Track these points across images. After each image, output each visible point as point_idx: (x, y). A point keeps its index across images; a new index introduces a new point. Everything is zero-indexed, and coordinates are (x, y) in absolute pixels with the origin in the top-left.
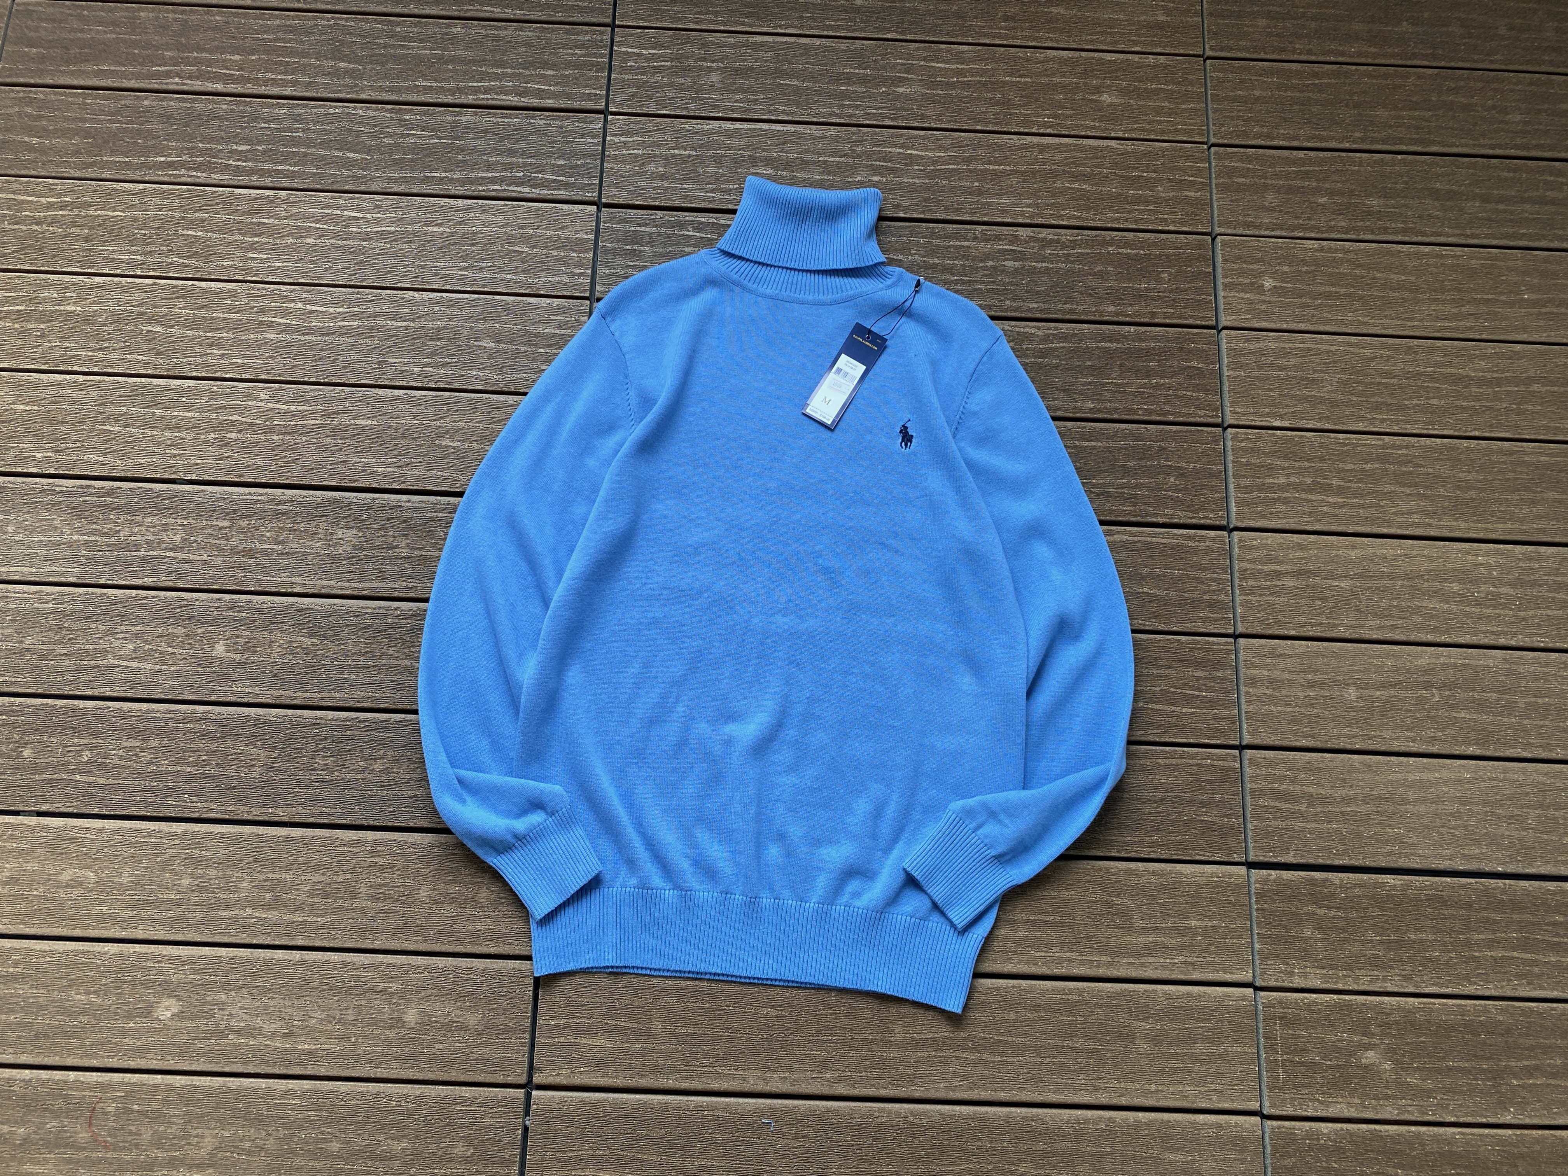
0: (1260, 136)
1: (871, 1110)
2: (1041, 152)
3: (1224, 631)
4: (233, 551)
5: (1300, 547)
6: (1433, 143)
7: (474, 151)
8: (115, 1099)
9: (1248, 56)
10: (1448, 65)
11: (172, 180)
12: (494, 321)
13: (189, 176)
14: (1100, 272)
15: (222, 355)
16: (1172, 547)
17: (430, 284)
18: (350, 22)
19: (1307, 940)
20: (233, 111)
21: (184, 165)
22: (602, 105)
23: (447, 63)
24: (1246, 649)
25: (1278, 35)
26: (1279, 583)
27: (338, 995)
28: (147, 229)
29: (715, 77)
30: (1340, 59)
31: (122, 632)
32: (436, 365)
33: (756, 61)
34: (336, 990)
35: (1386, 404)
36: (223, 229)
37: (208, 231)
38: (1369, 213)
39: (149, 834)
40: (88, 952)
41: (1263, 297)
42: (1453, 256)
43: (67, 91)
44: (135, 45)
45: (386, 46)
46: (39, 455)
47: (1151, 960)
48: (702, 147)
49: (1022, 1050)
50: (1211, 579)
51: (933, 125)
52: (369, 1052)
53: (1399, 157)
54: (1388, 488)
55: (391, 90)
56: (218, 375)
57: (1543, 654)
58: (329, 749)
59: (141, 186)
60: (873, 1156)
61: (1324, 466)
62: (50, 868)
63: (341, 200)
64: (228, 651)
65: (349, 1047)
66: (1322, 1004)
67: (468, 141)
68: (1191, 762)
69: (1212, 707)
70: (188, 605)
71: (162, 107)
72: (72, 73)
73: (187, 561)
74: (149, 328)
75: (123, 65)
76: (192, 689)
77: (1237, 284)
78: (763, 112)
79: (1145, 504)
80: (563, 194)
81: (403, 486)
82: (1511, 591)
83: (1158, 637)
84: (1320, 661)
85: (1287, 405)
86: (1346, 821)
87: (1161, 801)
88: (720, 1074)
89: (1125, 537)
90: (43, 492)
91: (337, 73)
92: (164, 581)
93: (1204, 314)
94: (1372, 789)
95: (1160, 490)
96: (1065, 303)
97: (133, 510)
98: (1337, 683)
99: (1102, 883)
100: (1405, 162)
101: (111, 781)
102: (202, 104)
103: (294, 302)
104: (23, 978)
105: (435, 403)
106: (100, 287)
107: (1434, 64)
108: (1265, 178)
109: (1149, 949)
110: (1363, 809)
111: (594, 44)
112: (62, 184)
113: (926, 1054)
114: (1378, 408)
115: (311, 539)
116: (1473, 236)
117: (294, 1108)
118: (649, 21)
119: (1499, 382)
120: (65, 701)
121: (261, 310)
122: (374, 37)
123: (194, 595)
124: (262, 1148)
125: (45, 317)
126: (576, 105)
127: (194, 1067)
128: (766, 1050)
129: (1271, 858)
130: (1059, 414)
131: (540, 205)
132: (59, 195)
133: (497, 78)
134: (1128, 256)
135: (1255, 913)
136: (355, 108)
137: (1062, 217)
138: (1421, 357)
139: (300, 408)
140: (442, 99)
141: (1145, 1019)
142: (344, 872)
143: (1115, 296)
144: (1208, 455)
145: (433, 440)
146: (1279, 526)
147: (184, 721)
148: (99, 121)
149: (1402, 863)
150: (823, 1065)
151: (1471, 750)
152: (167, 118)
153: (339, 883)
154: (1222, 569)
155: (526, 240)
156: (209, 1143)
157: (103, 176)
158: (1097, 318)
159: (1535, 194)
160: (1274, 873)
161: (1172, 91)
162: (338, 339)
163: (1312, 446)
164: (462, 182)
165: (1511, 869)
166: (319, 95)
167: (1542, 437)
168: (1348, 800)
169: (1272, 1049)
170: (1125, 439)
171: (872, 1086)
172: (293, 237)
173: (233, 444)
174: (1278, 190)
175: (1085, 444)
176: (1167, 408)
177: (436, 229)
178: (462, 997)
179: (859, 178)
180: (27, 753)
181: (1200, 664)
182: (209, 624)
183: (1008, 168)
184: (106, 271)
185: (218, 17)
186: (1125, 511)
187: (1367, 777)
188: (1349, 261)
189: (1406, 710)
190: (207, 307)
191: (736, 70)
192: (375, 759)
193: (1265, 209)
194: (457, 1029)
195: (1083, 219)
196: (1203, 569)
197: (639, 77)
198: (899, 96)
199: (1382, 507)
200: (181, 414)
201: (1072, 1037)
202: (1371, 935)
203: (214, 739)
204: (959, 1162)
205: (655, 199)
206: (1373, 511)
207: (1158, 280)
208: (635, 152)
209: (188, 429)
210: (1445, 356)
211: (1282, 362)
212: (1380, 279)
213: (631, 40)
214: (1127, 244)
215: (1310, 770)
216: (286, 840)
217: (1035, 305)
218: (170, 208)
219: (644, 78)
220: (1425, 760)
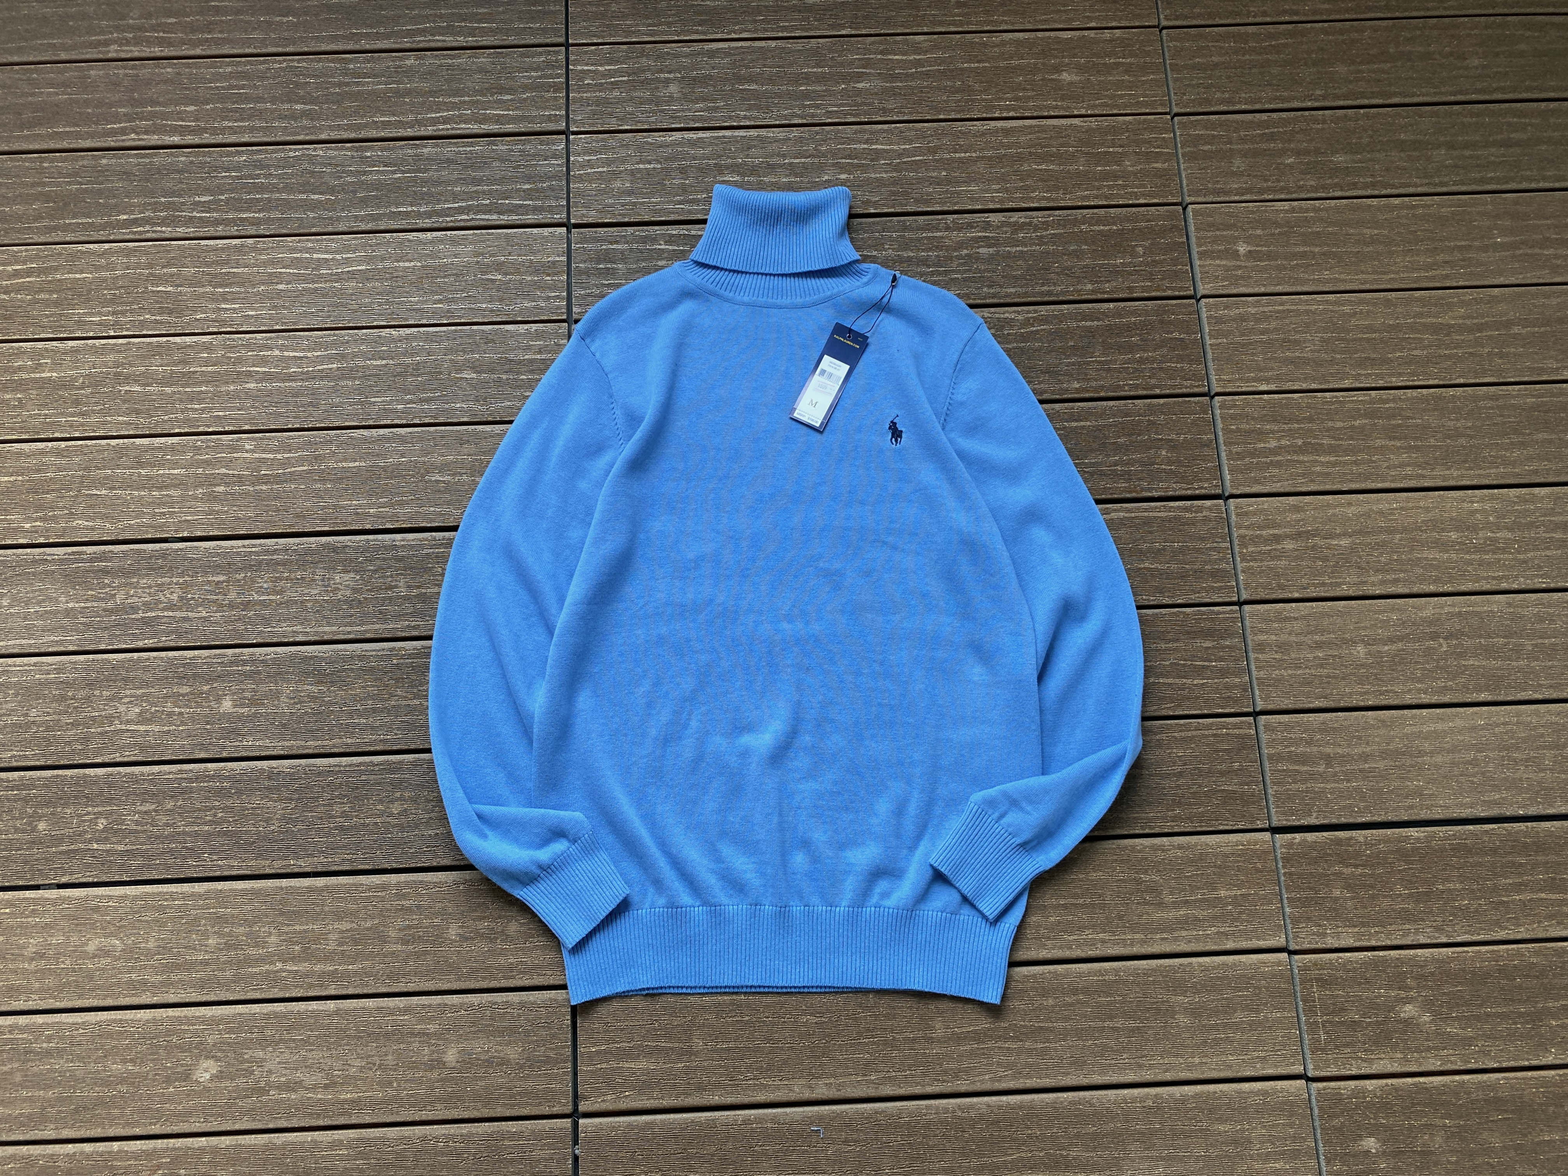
0: (1222, 101)
1: (919, 1108)
2: (1006, 136)
3: (1228, 600)
4: (232, 606)
5: (1297, 509)
6: (1395, 94)
7: (438, 183)
9: (1203, 23)
10: (1401, 15)
11: (137, 237)
12: (472, 352)
13: (154, 232)
14: (1073, 251)
15: (203, 410)
16: (1170, 520)
17: (407, 320)
19: (1336, 899)
20: (192, 162)
21: (147, 221)
22: (562, 126)
23: (403, 96)
24: (1252, 615)
26: (1279, 547)
27: (376, 1040)
29: (673, 88)
30: (1295, 18)
31: (126, 696)
32: (421, 401)
33: (713, 68)
34: (373, 1036)
35: (1369, 358)
36: (193, 282)
37: (178, 286)
39: (172, 896)
40: (121, 1020)
41: (1238, 263)
42: (1423, 206)
43: (24, 156)
44: (87, 103)
45: (340, 85)
46: (27, 526)
47: (1184, 933)
48: (667, 159)
49: (1064, 1035)
50: (1210, 549)
51: (895, 118)
52: (412, 1095)
53: (1362, 111)
54: (1378, 443)
55: (349, 127)
56: (201, 429)
57: (1545, 595)
58: (345, 796)
59: (107, 246)
60: (925, 1154)
62: (74, 938)
63: (309, 243)
64: (235, 706)
65: (391, 1092)
66: (1357, 962)
67: (431, 173)
68: (1206, 732)
71: (121, 165)
73: (186, 619)
74: (127, 388)
75: (78, 126)
76: (203, 747)
77: (1213, 252)
79: (1140, 479)
80: (530, 218)
81: (397, 525)
82: (1509, 535)
83: (1163, 611)
85: (1272, 369)
86: (1365, 778)
87: (1180, 774)
88: (765, 1086)
90: (35, 562)
91: (294, 117)
92: (164, 641)
94: (1388, 744)
95: (1153, 464)
96: (1043, 285)
98: (1345, 642)
100: (1367, 116)
101: (129, 847)
102: (160, 158)
103: (271, 349)
104: (60, 1052)
105: (421, 439)
106: (75, 351)
107: (1389, 15)
108: (1231, 143)
109: (1180, 923)
110: (1381, 765)
111: (549, 65)
112: (27, 251)
113: (968, 1047)
114: (1362, 363)
115: (309, 586)
116: (1442, 184)
117: (342, 1158)
118: (603, 37)
119: (1480, 328)
120: (76, 770)
121: (239, 361)
122: (326, 75)
123: (196, 652)
126: (537, 127)
127: (237, 1127)
128: (808, 1058)
129: (1294, 821)
130: (1045, 396)
131: (509, 231)
132: (24, 263)
135: (1283, 878)
136: (315, 150)
138: (1399, 310)
139: (286, 456)
140: (402, 133)
141: (1184, 994)
142: (372, 918)
144: (1197, 425)
145: (423, 476)
146: (1274, 490)
147: (197, 779)
148: (58, 184)
149: (1424, 815)
150: (867, 1068)
151: (1483, 697)
152: (127, 175)
153: (368, 929)
154: (1221, 537)
155: (499, 267)
157: (68, 239)
158: (1076, 297)
159: (1499, 137)
160: (1298, 837)
161: (1131, 64)
162: (318, 384)
163: (1300, 408)
164: (429, 215)
165: (1532, 811)
166: (278, 139)
167: (1526, 379)
168: (1365, 757)
169: (1310, 1011)
170: (1114, 416)
171: (918, 1084)
172: (263, 284)
173: (222, 497)
174: (1244, 154)
175: (1074, 424)
177: (407, 264)
178: (501, 1032)
179: (826, 177)
180: (42, 826)
183: (974, 155)
186: (1121, 487)
187: (1382, 732)
188: (1321, 220)
189: (1416, 662)
191: (694, 80)
192: (391, 802)
193: (1234, 174)
194: (498, 1064)
195: (1053, 200)
196: (1202, 539)
197: (597, 94)
198: (859, 93)
199: (1374, 462)
200: (167, 472)
201: (1111, 1018)
202: (1399, 889)
204: (1010, 1151)
205: (624, 215)
207: (1133, 255)
208: (600, 169)
209: (175, 486)
210: (1424, 306)
212: (1352, 235)
213: (586, 57)
214: (1099, 221)
215: (1325, 730)
216: (311, 890)
217: (1013, 290)
218: (138, 266)
219: (603, 94)
220: (1438, 711)
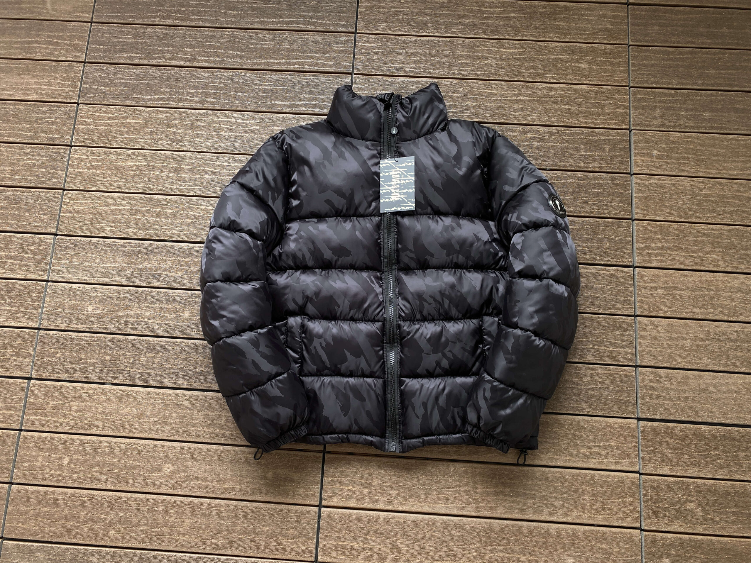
8: (147, 505)
18: (238, 33)
25: (664, 34)
28: (153, 128)
38: (704, 119)
61: (679, 238)
69: (624, 348)
70: (173, 296)
72: (118, 58)
78: (423, 73)
84: (674, 328)
89: (586, 270)
93: (625, 167)
97: (149, 253)
99: (571, 425)
124: (208, 528)
125: (109, 168)
133: (304, 57)
134: (590, 140)
137: (560, 122)
143: (583, 158)
156: (186, 525)
176: (606, 211)
181: (618, 328)
182: (182, 304)
184: (135, 147)
185: (181, 32)
190: (178, 163)
203: (186, 354)
206: (701, 259)
211: (661, 190)
